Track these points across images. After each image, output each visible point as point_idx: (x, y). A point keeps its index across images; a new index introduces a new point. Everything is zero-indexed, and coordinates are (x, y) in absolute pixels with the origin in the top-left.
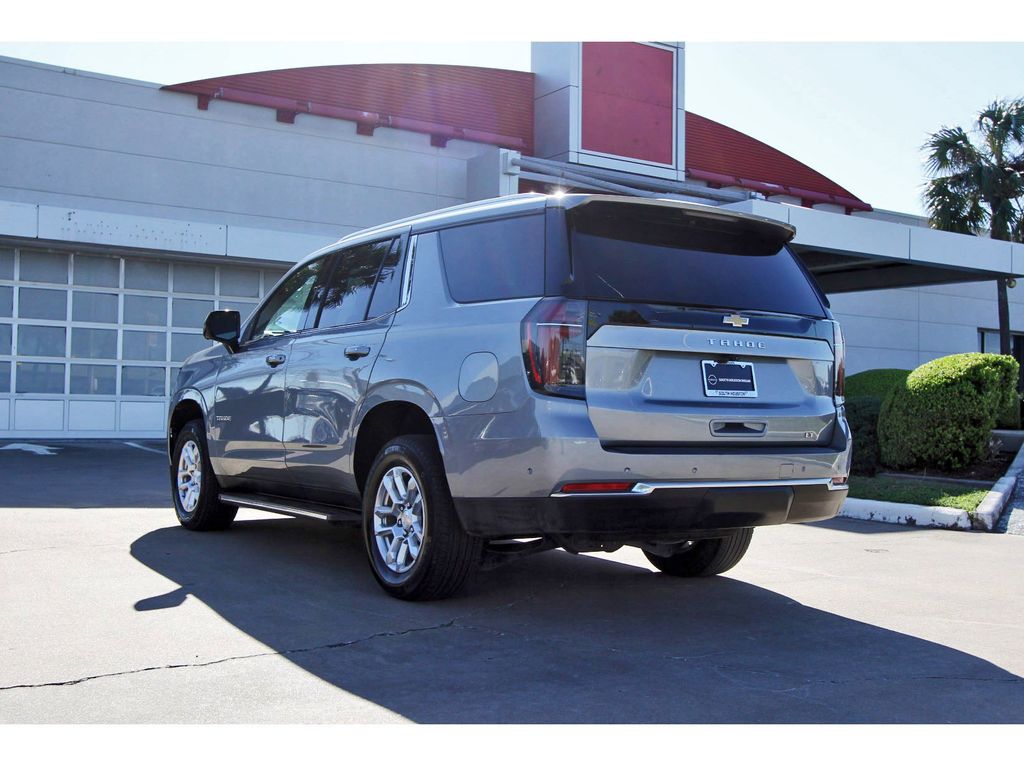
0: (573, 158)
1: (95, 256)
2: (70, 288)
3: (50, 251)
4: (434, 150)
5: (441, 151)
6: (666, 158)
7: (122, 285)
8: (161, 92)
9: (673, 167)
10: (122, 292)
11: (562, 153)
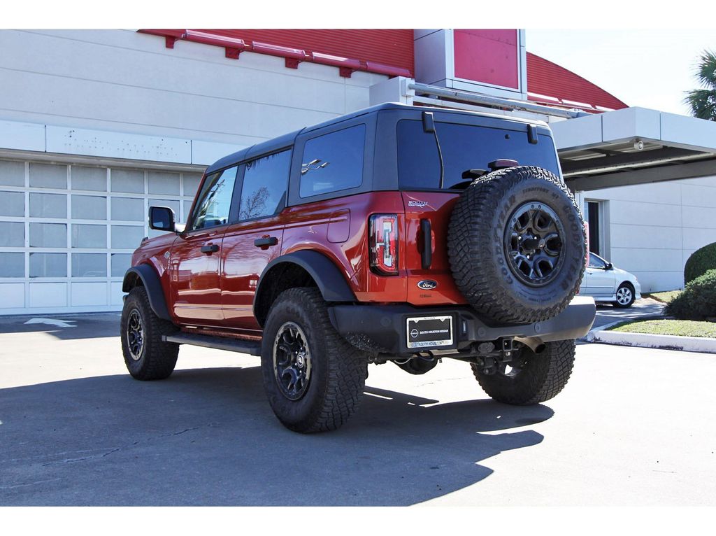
0: (449, 84)
1: (89, 166)
2: (69, 193)
3: (52, 163)
4: (342, 79)
5: (347, 80)
6: (513, 83)
7: (109, 189)
8: (137, 34)
9: (519, 90)
10: (109, 194)
11: (442, 81)
